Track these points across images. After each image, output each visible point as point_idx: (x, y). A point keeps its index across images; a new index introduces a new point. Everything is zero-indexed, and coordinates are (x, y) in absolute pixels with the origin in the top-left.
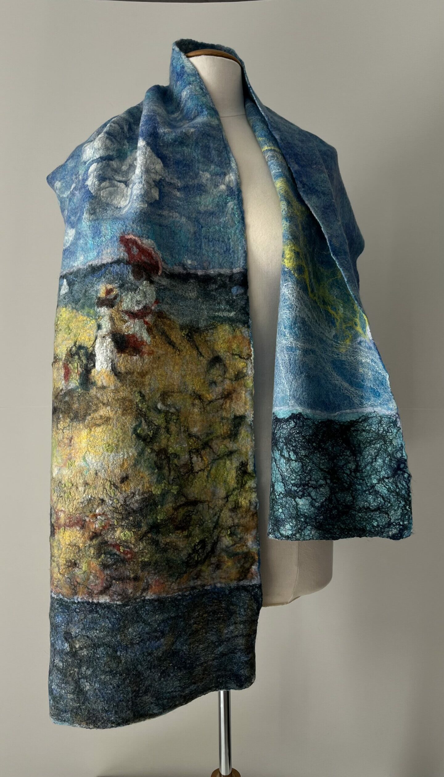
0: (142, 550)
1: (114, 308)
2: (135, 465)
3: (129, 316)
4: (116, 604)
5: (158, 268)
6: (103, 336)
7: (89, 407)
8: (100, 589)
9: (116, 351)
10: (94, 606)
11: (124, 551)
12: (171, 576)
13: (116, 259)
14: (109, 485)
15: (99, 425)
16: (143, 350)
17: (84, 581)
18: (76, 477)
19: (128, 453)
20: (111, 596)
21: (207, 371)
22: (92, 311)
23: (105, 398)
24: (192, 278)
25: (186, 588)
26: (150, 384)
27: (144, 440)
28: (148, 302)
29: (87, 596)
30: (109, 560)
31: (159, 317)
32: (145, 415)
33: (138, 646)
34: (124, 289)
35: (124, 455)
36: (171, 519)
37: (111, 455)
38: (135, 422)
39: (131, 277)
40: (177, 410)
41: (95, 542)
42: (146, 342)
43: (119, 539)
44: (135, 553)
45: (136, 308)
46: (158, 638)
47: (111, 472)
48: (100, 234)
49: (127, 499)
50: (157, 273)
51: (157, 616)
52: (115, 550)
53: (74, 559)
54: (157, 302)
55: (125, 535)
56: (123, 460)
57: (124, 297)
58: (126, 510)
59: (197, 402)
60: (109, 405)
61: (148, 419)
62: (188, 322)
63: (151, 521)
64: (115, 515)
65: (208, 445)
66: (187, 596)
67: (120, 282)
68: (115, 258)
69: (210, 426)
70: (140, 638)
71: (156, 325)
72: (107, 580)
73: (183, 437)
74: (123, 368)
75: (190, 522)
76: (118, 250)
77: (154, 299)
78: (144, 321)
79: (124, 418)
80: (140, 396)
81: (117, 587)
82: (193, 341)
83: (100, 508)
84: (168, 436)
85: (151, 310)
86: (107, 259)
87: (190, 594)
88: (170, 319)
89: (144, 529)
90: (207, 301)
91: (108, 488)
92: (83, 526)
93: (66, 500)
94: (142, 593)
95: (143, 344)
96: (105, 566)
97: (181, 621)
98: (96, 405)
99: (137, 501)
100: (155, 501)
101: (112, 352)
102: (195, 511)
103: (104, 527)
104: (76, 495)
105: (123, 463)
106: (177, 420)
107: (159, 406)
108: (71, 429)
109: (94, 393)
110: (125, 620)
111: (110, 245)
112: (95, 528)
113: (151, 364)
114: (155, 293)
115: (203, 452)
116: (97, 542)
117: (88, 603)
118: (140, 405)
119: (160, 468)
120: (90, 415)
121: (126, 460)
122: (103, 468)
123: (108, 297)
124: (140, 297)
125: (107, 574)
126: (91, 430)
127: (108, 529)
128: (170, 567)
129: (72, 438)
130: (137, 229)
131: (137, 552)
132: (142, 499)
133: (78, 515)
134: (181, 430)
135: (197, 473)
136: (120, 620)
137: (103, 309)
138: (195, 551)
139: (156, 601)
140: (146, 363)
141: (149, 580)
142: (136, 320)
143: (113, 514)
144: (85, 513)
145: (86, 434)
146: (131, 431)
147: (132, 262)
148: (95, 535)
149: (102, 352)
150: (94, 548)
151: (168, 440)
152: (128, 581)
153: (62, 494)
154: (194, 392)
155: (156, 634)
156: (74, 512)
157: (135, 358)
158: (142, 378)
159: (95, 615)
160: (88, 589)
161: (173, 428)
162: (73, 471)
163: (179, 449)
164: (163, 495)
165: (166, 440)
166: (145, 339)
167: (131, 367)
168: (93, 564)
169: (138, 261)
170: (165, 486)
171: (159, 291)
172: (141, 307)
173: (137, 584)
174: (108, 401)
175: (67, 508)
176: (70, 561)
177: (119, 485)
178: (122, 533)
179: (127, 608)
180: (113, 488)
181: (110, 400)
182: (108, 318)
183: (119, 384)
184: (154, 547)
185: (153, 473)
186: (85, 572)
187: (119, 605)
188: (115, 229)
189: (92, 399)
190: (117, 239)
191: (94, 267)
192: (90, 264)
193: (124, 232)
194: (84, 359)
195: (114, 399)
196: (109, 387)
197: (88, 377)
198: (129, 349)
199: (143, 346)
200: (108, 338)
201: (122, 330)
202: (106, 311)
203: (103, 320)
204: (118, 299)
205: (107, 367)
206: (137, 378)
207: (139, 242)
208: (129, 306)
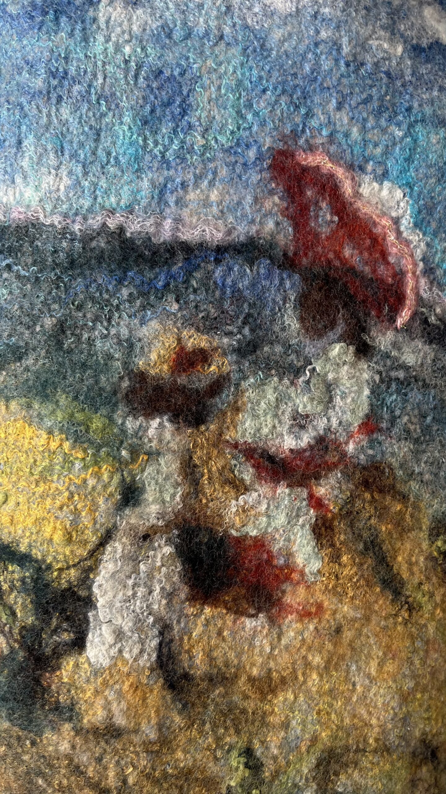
3: (257, 467)
6: (142, 531)
9: (184, 592)
13: (242, 238)
16: (288, 599)
22: (97, 423)
23: (111, 774)
26: (286, 725)
28: (334, 422)
31: (366, 484)
34: (255, 363)
42: (302, 573)
48: (184, 113)
50: (392, 320)
57: (250, 394)
67: (246, 331)
68: (241, 231)
76: (256, 200)
78: (311, 496)
80: (247, 765)
85: (344, 455)
86: (201, 228)
88: (404, 498)
95: (288, 578)
109: (65, 747)
111: (224, 172)
113: (303, 652)
114: (367, 392)
124: (312, 399)
130: (347, 135)
140: (287, 647)
147: (304, 261)
157: (249, 623)
158: (263, 698)
166: (300, 560)
167: (232, 655)
169: (329, 262)
171: (383, 387)
174: (125, 782)
182: (175, 466)
188: (256, 114)
189: (51, 766)
190: (260, 158)
191: (132, 241)
192: (112, 224)
193: (295, 135)
194: (24, 606)
195: (148, 776)
196: (136, 731)
197: (37, 681)
198: (234, 591)
199: (287, 587)
200: (160, 541)
201: (220, 516)
202: (168, 435)
203: (149, 470)
204: (227, 395)
205: (142, 651)
206: (246, 697)
207: (347, 189)
208: (265, 431)
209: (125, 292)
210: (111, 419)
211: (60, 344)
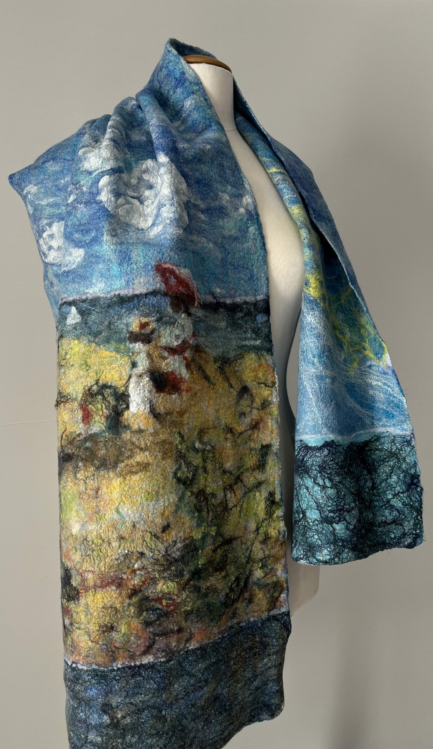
0: (185, 599)
1: (151, 344)
2: (176, 511)
3: (168, 352)
4: (161, 661)
5: (195, 299)
6: (139, 374)
7: (121, 453)
8: (142, 649)
9: (154, 390)
10: (137, 669)
11: (167, 603)
12: (212, 620)
14: (149, 536)
15: (136, 473)
16: (182, 387)
17: (124, 645)
18: (107, 533)
19: (169, 500)
20: (155, 655)
21: (237, 402)
22: (122, 347)
23: (143, 443)
24: (221, 307)
25: (225, 630)
26: (188, 423)
27: (184, 484)
28: (186, 336)
29: (128, 659)
30: (152, 616)
31: (197, 351)
32: (185, 456)
33: (183, 701)
34: (162, 323)
35: (164, 502)
36: (210, 562)
37: (151, 504)
38: (176, 465)
39: (170, 310)
40: (212, 447)
41: (135, 600)
42: (185, 379)
43: (161, 592)
44: (178, 603)
45: (176, 344)
46: (201, 688)
47: (151, 522)
48: (129, 260)
49: (169, 549)
50: (194, 305)
51: (200, 665)
52: (158, 605)
53: (110, 623)
54: (194, 335)
55: (168, 587)
56: (164, 508)
57: (162, 332)
58: (168, 560)
59: (229, 436)
60: (147, 450)
61: (187, 460)
62: (220, 354)
63: (192, 568)
64: (156, 567)
65: (239, 479)
66: (225, 637)
67: (158, 315)
68: (151, 289)
69: (241, 459)
70: (185, 692)
71: (193, 360)
72: (149, 637)
73: (218, 474)
74: (162, 408)
75: (226, 561)
76: (153, 279)
77: (192, 332)
78: (184, 357)
79: (164, 462)
80: (180, 437)
81: (161, 643)
82: (225, 373)
83: (139, 562)
84: (206, 475)
85: (190, 344)
86: (140, 290)
87: (228, 634)
88: (206, 353)
89: (187, 576)
90: (235, 330)
91: (148, 540)
92: (120, 585)
93: (95, 559)
94: (185, 644)
95: (181, 381)
96: (147, 624)
97: (222, 665)
98: (131, 450)
99: (178, 550)
100: (196, 547)
101: (150, 392)
102: (231, 549)
103: (144, 582)
104: (109, 552)
105: (164, 511)
106: (213, 457)
107: (197, 445)
108: (97, 478)
109: (128, 437)
110: (169, 677)
111: (143, 273)
112: (134, 584)
113: (189, 401)
114: (192, 326)
115: (235, 487)
116: (137, 599)
117: (130, 667)
118: (179, 447)
119: (199, 511)
120: (123, 461)
121: (167, 507)
122: (142, 520)
123: (143, 331)
124: (179, 331)
125: (150, 632)
126: (125, 478)
127: (149, 584)
128: (211, 611)
129: (98, 489)
130: (174, 258)
131: (180, 603)
132: (184, 545)
133: (112, 574)
134: (216, 467)
135: (231, 509)
136: (165, 678)
137: (137, 344)
138: (231, 589)
139: (198, 649)
140: (184, 401)
141: (192, 629)
142: (176, 357)
143: (154, 567)
144: (121, 570)
145: (118, 482)
146: (171, 475)
147: (170, 293)
148: (135, 592)
149: (139, 392)
150: (135, 607)
151: (206, 480)
152: (171, 634)
153: (89, 552)
154: (226, 426)
155: (199, 685)
156: (107, 570)
157: (174, 396)
158: (181, 417)
159: (138, 679)
160: (129, 651)
161: (210, 467)
162: (103, 526)
163: (215, 488)
164: (203, 538)
165: (204, 481)
166: (184, 375)
167: (170, 406)
168: (134, 624)
169: (176, 292)
170: (205, 529)
171: (196, 324)
172: (180, 342)
173: (180, 635)
174: (147, 445)
175: (97, 567)
176: (106, 626)
177: (159, 535)
178: (164, 586)
179: (171, 663)
180: (154, 539)
181: (148, 445)
182: (145, 355)
183: (159, 426)
184: (196, 593)
185: (193, 517)
186: (124, 634)
187: (163, 662)
188: (149, 257)
189: (125, 444)
190: (152, 268)
191: (122, 297)
192: (117, 293)
193: (160, 260)
194: (112, 400)
195: (153, 443)
196: (147, 430)
197: (118, 420)
198: (168, 387)
199: (182, 384)
200: (145, 376)
201: (161, 367)
202: (141, 348)
203: (138, 357)
204: (156, 334)
205: (145, 408)
206: (177, 417)
207: (177, 272)
208: (169, 341)
209: (123, 311)
210: (126, 345)
211: (110, 327)
